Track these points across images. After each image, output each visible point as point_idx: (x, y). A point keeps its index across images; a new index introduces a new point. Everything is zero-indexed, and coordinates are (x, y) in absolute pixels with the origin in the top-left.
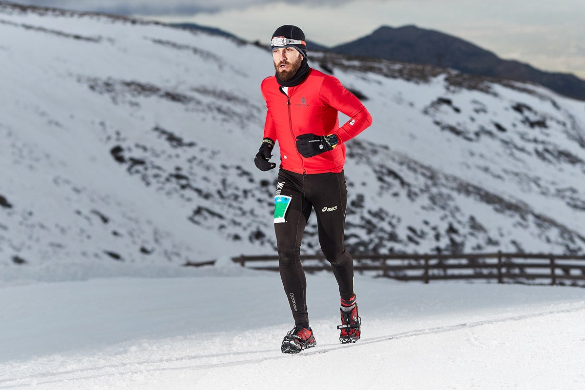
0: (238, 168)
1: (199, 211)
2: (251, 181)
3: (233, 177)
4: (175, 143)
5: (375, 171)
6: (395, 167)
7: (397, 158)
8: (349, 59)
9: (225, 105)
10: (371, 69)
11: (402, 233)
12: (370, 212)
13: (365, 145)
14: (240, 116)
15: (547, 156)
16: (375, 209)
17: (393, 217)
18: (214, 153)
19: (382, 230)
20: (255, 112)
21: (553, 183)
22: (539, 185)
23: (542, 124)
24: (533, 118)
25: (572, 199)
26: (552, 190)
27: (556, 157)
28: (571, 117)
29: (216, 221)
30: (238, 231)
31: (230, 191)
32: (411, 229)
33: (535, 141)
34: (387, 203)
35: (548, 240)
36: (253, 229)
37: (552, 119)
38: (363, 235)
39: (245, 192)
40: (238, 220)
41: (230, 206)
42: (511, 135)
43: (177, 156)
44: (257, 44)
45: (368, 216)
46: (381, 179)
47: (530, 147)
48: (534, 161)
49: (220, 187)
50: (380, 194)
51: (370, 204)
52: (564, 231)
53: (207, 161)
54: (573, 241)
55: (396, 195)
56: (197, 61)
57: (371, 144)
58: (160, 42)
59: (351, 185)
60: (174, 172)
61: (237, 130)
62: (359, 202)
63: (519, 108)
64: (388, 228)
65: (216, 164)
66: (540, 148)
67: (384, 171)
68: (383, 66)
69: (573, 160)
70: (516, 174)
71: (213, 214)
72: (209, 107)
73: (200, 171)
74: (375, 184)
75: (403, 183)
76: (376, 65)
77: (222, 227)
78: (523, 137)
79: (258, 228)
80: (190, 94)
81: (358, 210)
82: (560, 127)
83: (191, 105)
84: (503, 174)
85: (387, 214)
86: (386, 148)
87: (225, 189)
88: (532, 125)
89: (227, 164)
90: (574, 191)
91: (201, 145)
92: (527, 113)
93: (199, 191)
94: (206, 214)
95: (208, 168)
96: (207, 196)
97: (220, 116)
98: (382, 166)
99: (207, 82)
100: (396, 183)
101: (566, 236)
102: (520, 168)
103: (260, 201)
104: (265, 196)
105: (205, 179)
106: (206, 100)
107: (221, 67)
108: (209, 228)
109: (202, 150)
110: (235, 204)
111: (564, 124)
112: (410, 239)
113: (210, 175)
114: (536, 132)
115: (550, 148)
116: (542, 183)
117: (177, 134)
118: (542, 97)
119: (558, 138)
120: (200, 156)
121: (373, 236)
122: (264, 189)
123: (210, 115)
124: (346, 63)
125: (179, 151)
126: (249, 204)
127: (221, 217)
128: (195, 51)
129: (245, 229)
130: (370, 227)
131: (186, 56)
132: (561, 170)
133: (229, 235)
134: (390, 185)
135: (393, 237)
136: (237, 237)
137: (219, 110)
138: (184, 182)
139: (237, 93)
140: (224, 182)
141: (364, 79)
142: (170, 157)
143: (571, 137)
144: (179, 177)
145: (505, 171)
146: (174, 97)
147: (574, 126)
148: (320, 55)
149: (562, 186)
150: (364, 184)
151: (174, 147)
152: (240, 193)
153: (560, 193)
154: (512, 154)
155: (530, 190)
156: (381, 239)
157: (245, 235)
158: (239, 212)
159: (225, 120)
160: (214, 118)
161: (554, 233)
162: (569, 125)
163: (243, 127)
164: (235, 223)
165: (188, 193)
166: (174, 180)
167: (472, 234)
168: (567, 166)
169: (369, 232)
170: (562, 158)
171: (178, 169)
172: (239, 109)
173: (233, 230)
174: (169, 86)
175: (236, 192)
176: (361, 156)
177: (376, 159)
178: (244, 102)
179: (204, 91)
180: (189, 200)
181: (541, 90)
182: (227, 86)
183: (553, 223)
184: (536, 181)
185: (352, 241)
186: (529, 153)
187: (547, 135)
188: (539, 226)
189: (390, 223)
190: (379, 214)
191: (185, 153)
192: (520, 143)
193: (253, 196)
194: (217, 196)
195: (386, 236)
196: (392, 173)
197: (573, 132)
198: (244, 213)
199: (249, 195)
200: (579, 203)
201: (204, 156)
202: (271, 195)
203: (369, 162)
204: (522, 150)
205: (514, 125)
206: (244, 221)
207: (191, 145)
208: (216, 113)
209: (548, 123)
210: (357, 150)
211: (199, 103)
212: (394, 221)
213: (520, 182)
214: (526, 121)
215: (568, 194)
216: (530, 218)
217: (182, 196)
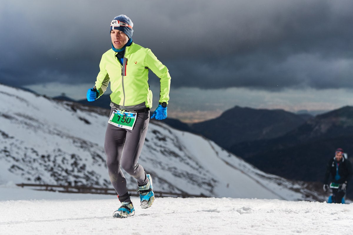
0: (32, 149)
1: (13, 167)
2: (37, 155)
3: (29, 153)
4: (5, 136)
5: (92, 155)
6: (100, 153)
7: (101, 149)
8: (84, 106)
9: (28, 121)
10: (93, 111)
11: (101, 182)
12: (88, 172)
13: (88, 143)
14: (35, 127)
15: (166, 153)
16: (90, 170)
17: (98, 174)
18: (22, 142)
19: (93, 180)
20: (41, 126)
21: (167, 165)
22: (161, 165)
23: (164, 139)
24: (160, 136)
25: (175, 172)
26: (166, 167)
27: (169, 154)
28: (176, 137)
29: (20, 172)
30: (30, 176)
31: (27, 159)
32: (105, 181)
33: (161, 146)
34: (95, 168)
35: (163, 189)
36: (37, 176)
37: (169, 137)
38: (84, 182)
39: (34, 160)
40: (30, 171)
41: (27, 165)
42: (150, 143)
43: (6, 142)
44: (45, 96)
45: (87, 174)
46: (94, 158)
47: (158, 149)
48: (160, 155)
49: (23, 157)
50: (93, 164)
51: (89, 169)
52: (170, 185)
53: (19, 145)
54: (173, 189)
55: (100, 165)
56: (18, 102)
57: (91, 143)
58: (2, 92)
59: (81, 160)
60: (3, 149)
61: (33, 133)
62: (83, 167)
63: (155, 132)
64: (95, 179)
65: (23, 147)
66: (163, 149)
67: (96, 155)
68: (98, 110)
69: (176, 155)
70: (152, 160)
71: (19, 168)
72: (21, 122)
73: (15, 149)
74: (91, 160)
75: (103, 160)
76: (95, 109)
77: (23, 174)
78: (156, 144)
79: (39, 176)
80: (13, 116)
81: (82, 170)
82: (171, 141)
83: (14, 121)
84: (146, 159)
85: (95, 173)
86: (97, 145)
87: (26, 158)
88: (160, 139)
89: (27, 147)
90: (175, 168)
91: (16, 138)
92: (158, 135)
93: (14, 158)
94: (16, 168)
95: (19, 148)
96: (17, 160)
97: (26, 126)
98: (95, 152)
99: (21, 111)
100: (100, 160)
101: (171, 187)
102: (153, 157)
103: (40, 164)
104: (43, 162)
105: (17, 153)
106: (20, 119)
107: (28, 105)
108: (17, 174)
109: (17, 140)
110: (29, 165)
111: (173, 140)
112: (105, 185)
113: (20, 151)
114: (161, 143)
115: (167, 150)
116: (162, 164)
117: (6, 132)
118: (165, 128)
119: (170, 146)
120: (15, 143)
121: (89, 182)
122: (42, 159)
123: (21, 126)
124: (82, 107)
125: (7, 140)
126: (36, 165)
127: (22, 170)
128: (17, 97)
129: (33, 176)
130: (87, 178)
131: (13, 100)
132: (171, 160)
133: (25, 178)
134: (97, 161)
135: (97, 183)
136: (29, 179)
137: (26, 123)
138: (7, 154)
139: (34, 117)
140: (25, 155)
141: (90, 115)
142: (2, 142)
143: (176, 146)
144: (5, 151)
145: (148, 158)
146: (6, 116)
147: (178, 140)
148: (71, 103)
149: (171, 166)
150: (86, 160)
151: (4, 138)
152: (32, 160)
153: (170, 169)
154: (150, 152)
155: (157, 167)
156: (92, 184)
157: (33, 178)
158: (30, 168)
159: (28, 128)
160: (23, 127)
161: (166, 186)
162: (175, 140)
163: (35, 131)
164: (29, 173)
165: (9, 158)
166: (3, 153)
167: (131, 184)
168: (173, 158)
169: (87, 181)
170: (171, 154)
171: (5, 148)
172: (34, 124)
173: (27, 176)
174: (5, 112)
175: (30, 160)
176: (86, 148)
177: (92, 149)
178: (37, 121)
179: (20, 115)
180: (9, 161)
181: (165, 125)
182: (30, 113)
183: (166, 182)
184: (160, 163)
185: (79, 184)
186: (157, 151)
187: (166, 144)
188: (160, 182)
189: (97, 178)
190: (92, 173)
191: (9, 141)
192: (154, 147)
193: (38, 162)
194: (22, 161)
195: (94, 183)
196: (99, 156)
197: (176, 144)
198: (33, 169)
199: (36, 161)
200: (177, 174)
201: (18, 143)
202: (45, 162)
203: (89, 151)
204: (155, 150)
205: (152, 139)
206: (33, 172)
207: (12, 138)
208: (24, 125)
209: (167, 139)
210: (84, 145)
211: (17, 120)
212: (98, 177)
213: (153, 163)
214: (157, 138)
215: (173, 170)
216: (156, 179)
217: (6, 160)
